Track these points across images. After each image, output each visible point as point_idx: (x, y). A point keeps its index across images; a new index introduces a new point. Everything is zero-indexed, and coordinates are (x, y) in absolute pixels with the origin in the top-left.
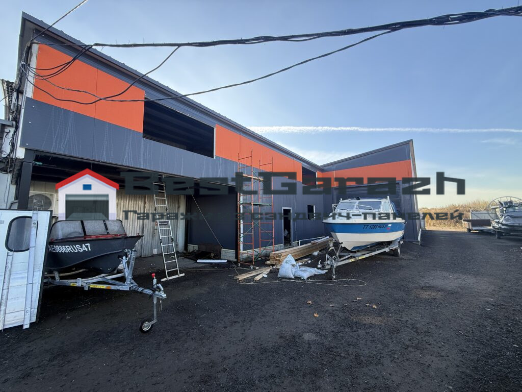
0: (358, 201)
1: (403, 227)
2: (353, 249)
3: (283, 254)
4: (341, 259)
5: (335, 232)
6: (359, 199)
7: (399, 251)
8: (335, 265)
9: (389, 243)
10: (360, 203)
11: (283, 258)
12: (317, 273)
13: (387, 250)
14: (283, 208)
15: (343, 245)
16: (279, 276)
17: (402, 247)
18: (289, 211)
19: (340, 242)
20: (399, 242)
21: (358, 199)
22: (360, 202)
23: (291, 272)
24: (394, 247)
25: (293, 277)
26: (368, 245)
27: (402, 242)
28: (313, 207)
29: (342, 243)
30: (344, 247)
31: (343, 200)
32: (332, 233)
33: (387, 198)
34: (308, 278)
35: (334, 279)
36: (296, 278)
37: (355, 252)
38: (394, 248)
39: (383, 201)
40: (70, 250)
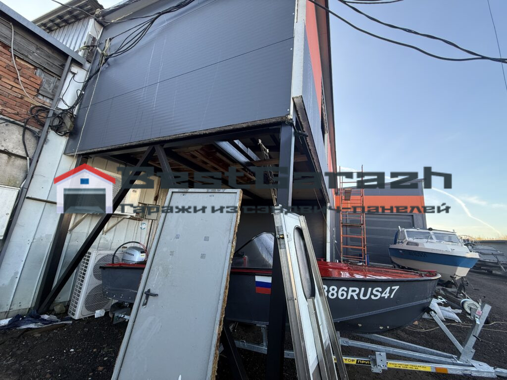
40: (352, 296)
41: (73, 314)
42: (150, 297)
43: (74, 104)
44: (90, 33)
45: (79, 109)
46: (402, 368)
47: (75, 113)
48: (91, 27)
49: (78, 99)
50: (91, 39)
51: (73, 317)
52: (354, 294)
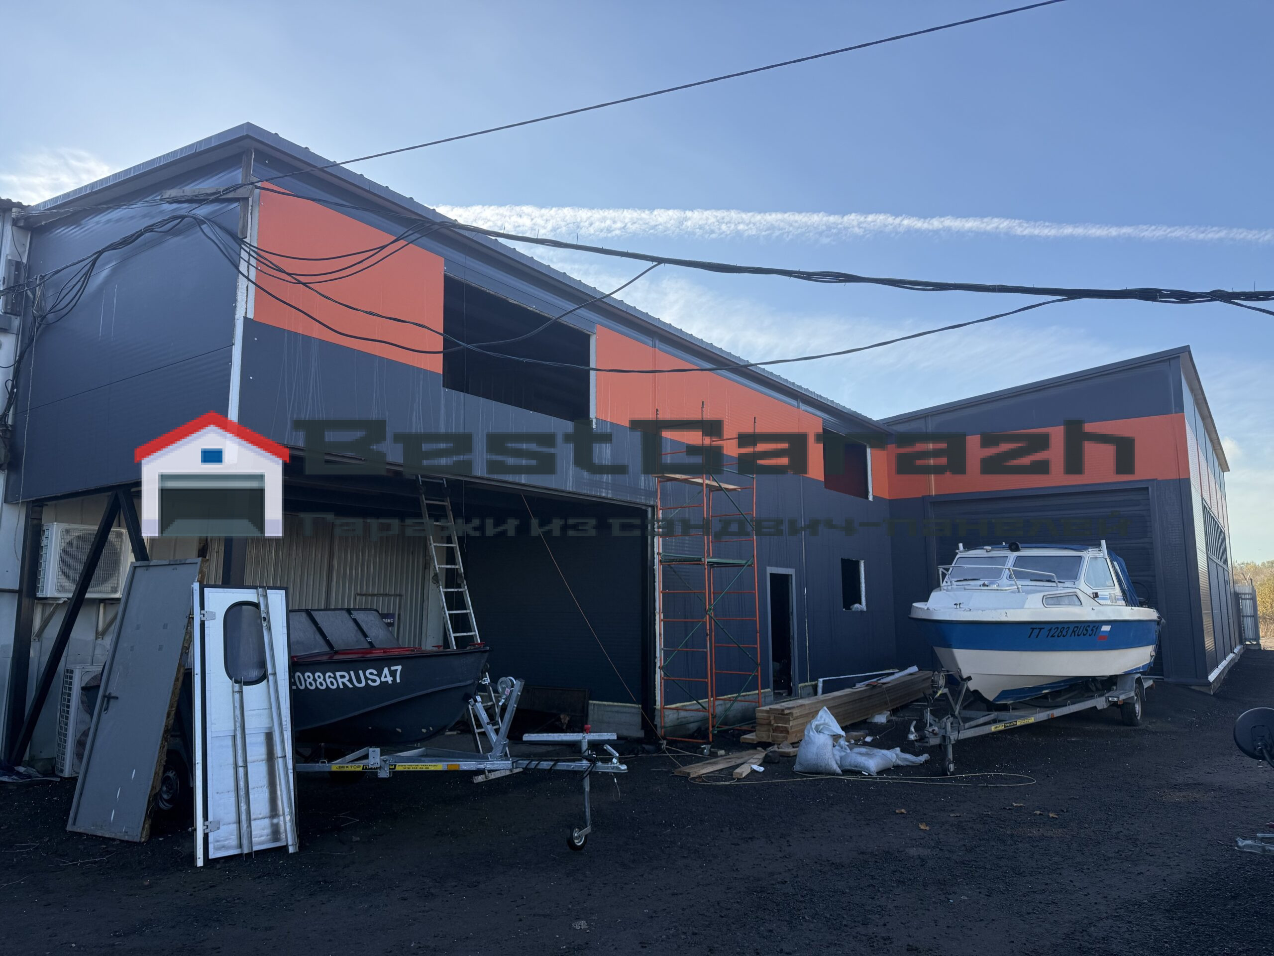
0: (1013, 555)
1: (1154, 636)
2: (1000, 697)
3: (796, 712)
4: (967, 725)
5: (949, 646)
6: (1017, 549)
7: (1138, 708)
8: (954, 736)
9: (1109, 683)
10: (1019, 561)
11: (800, 721)
12: (900, 763)
13: (1100, 703)
14: (771, 570)
15: (972, 686)
16: (797, 767)
17: (1147, 697)
18: (785, 578)
19: (965, 676)
20: (1139, 681)
21: (1014, 548)
22: (1019, 558)
23: (831, 757)
24: (1120, 696)
25: (839, 770)
26: (1041, 688)
27: (1147, 684)
28: (857, 564)
29: (969, 678)
30: (976, 692)
31: (968, 547)
32: (940, 651)
33: (1099, 545)
34: (880, 773)
35: (952, 773)
36: (846, 772)
37: (1005, 708)
38: (1122, 697)
39: (1088, 554)
40: (343, 683)
41: (62, 771)
42: (112, 701)
43: (5, 410)
44: (9, 258)
45: (15, 414)
46: (411, 769)
47: (10, 422)
48: (9, 243)
49: (10, 399)
50: (13, 268)
51: (62, 775)
52: (345, 680)
